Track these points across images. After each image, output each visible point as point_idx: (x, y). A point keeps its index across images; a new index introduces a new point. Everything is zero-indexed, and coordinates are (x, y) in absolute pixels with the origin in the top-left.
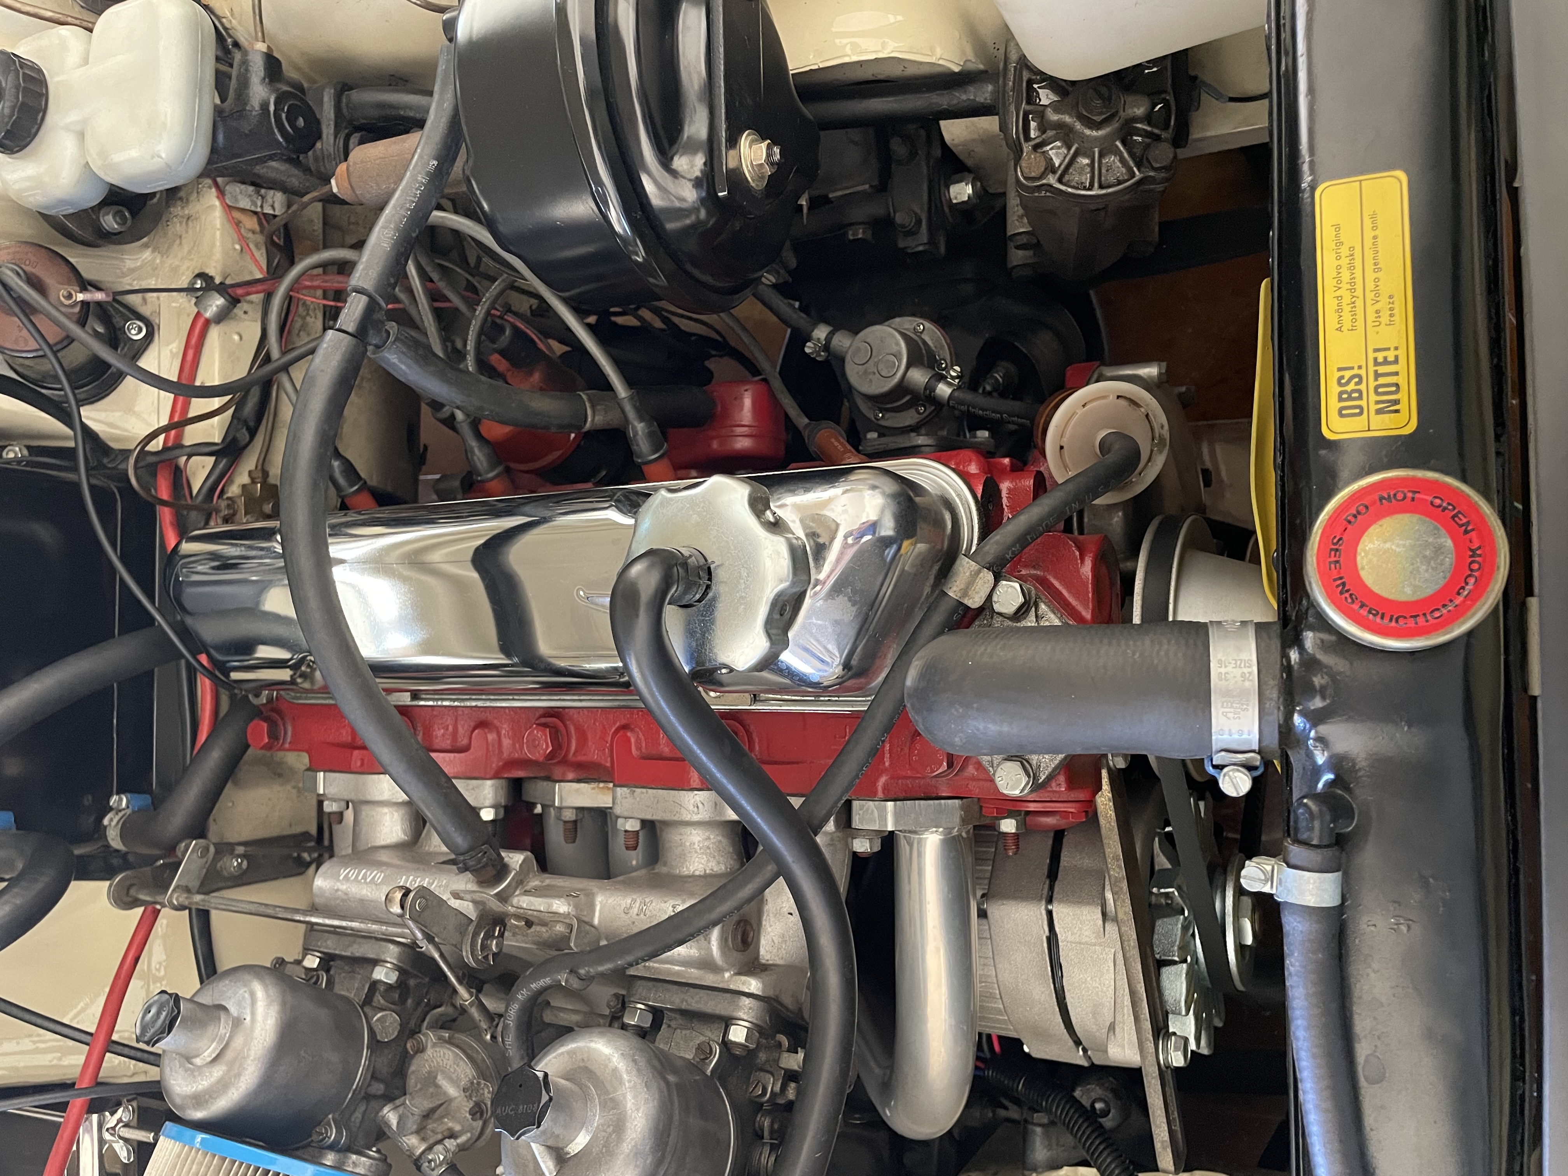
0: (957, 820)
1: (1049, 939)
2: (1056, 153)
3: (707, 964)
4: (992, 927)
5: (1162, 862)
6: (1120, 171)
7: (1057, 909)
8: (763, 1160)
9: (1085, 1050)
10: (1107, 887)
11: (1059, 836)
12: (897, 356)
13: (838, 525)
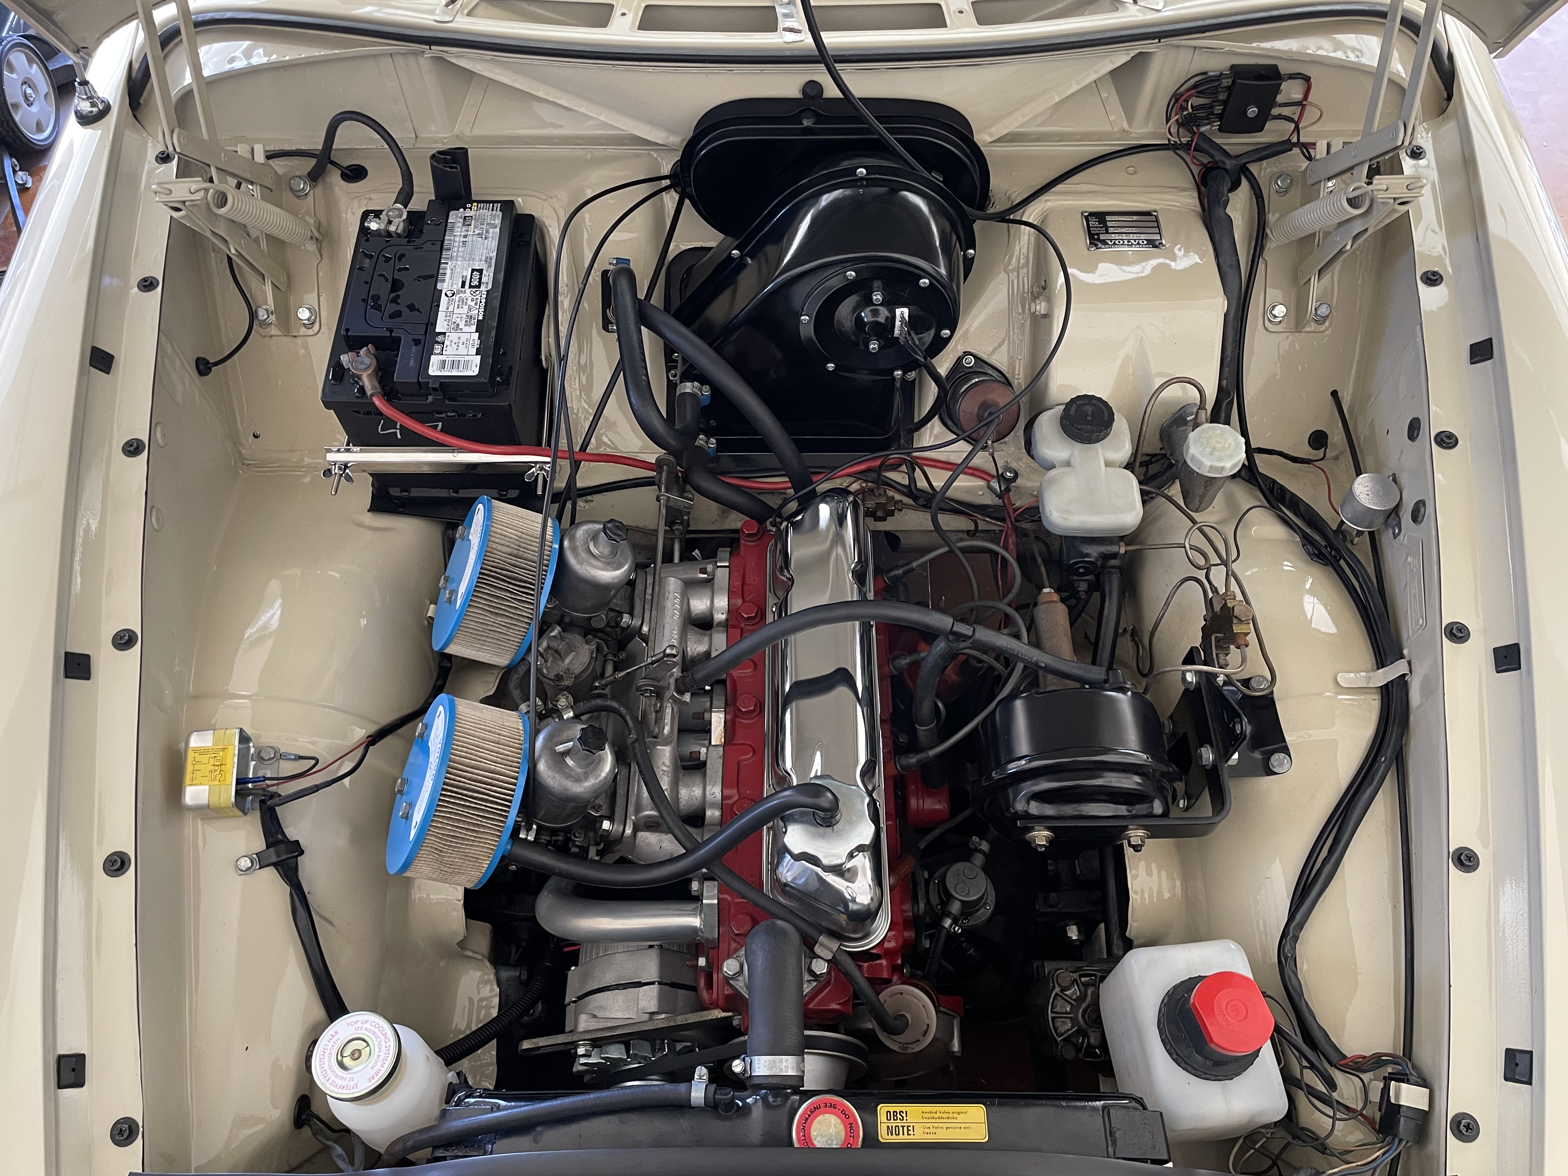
0: (707, 936)
1: (640, 982)
2: (1073, 992)
3: (638, 809)
4: (645, 951)
5: (679, 1046)
6: (1062, 1029)
7: (656, 987)
8: (544, 837)
9: (575, 1002)
10: (668, 1015)
11: (694, 989)
12: (968, 895)
13: (854, 882)
